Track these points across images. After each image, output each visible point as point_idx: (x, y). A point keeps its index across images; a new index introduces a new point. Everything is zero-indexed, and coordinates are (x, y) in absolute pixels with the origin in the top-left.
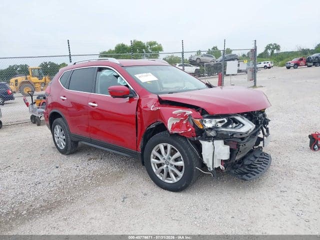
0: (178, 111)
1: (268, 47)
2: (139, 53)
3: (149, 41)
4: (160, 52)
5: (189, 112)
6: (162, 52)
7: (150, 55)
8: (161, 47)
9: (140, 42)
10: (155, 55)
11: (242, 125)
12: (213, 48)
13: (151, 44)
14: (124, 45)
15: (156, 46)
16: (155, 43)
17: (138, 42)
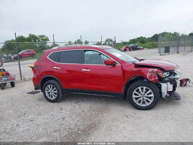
0: (151, 70)
1: (107, 40)
2: (34, 42)
3: (40, 35)
4: (47, 42)
5: (156, 70)
6: (49, 42)
7: (41, 43)
8: (48, 39)
9: (34, 35)
10: (44, 43)
11: (176, 75)
12: (78, 40)
13: (42, 36)
14: (23, 37)
15: (45, 37)
16: (44, 36)
17: (33, 35)
